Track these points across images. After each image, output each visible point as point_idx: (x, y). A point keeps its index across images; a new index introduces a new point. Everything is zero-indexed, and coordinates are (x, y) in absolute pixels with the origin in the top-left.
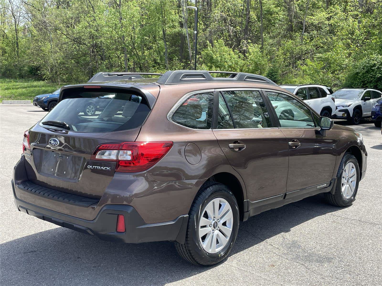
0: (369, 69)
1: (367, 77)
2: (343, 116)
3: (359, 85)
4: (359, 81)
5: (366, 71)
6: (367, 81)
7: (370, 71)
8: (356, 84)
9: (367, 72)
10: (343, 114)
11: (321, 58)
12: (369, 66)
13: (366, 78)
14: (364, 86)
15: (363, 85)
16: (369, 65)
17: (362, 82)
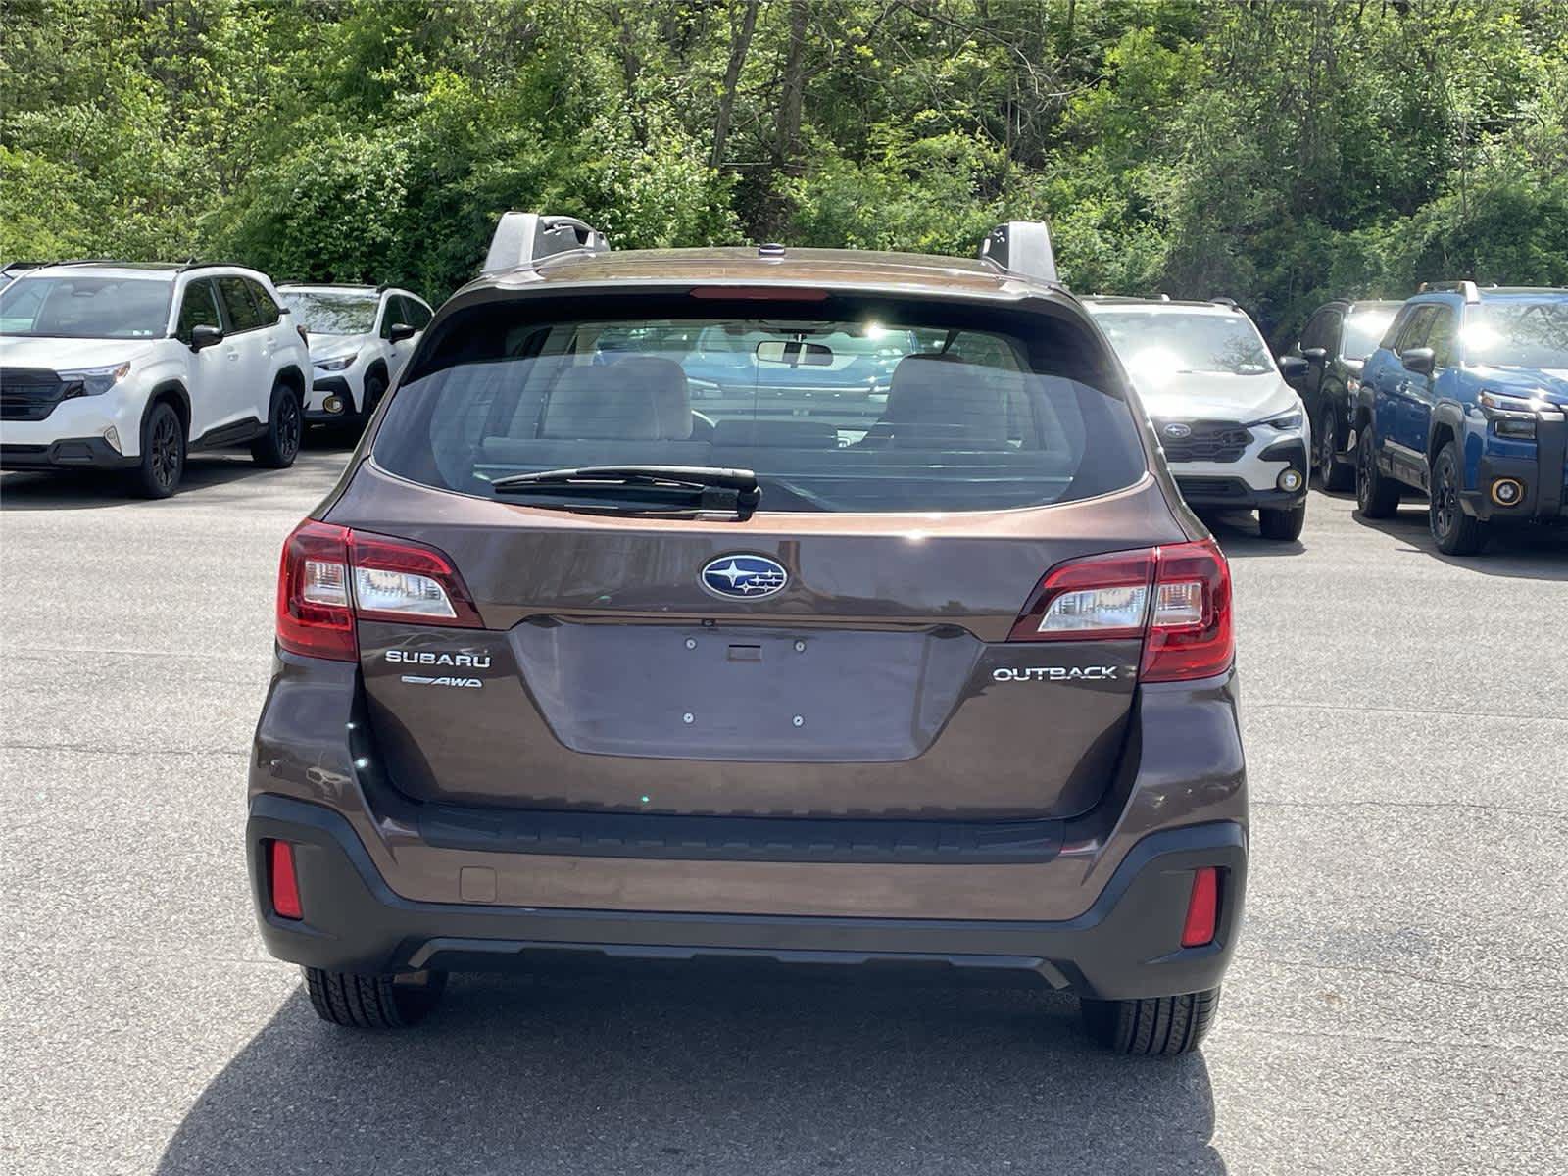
0: (331, 199)
1: (327, 236)
2: (325, 411)
3: (295, 268)
4: (294, 253)
5: (320, 207)
6: (331, 253)
7: (335, 208)
8: (284, 265)
9: (323, 212)
10: (327, 402)
11: (37, 129)
12: (330, 187)
13: (322, 237)
14: (320, 275)
15: (315, 267)
16: (330, 183)
17: (309, 254)
